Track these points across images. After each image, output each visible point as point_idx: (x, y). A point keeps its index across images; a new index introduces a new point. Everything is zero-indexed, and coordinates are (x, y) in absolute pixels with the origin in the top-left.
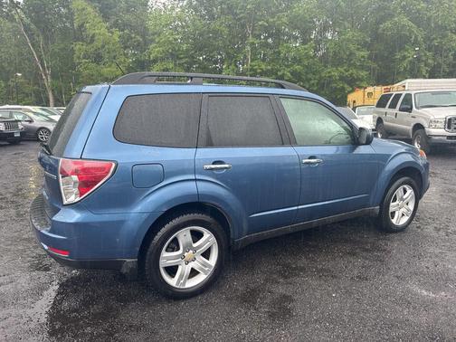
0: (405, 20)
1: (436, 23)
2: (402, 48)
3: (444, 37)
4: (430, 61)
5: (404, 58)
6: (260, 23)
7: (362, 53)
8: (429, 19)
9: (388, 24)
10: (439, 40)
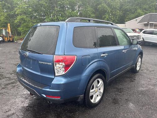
0: (105, 5)
1: (113, 7)
2: (104, 14)
3: (116, 11)
4: (112, 19)
5: (105, 17)
6: (59, 3)
7: (93, 15)
8: (112, 5)
9: (100, 6)
10: (114, 12)
